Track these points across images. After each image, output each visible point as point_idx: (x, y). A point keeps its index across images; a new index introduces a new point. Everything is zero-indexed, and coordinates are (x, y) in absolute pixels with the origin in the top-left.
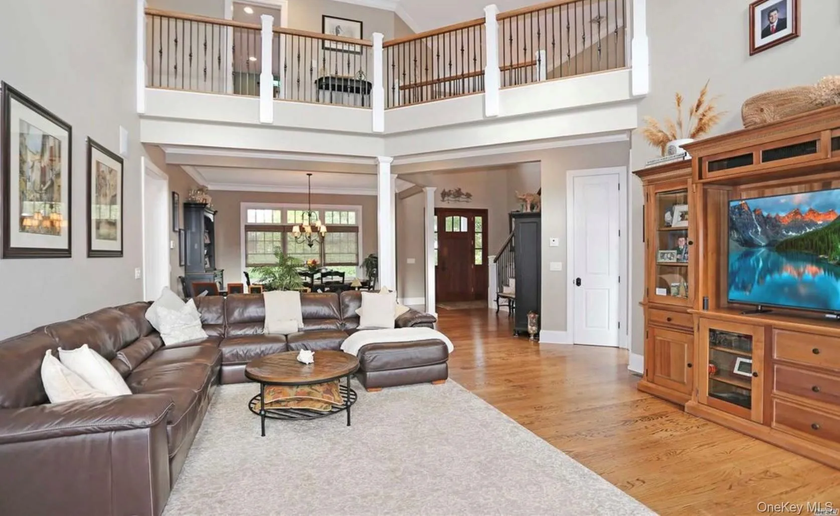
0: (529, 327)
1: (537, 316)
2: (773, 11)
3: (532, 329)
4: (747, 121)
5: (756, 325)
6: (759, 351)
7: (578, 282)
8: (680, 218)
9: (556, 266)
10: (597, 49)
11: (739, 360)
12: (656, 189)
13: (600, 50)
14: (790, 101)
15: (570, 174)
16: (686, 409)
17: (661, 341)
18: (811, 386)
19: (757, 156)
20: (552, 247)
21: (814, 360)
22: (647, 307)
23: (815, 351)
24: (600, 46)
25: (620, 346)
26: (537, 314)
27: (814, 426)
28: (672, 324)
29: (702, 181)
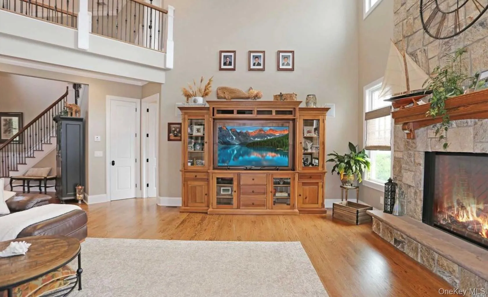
0: (78, 195)
1: (83, 187)
2: (228, 57)
3: (79, 197)
4: (218, 96)
5: (234, 174)
6: (235, 183)
7: (113, 163)
8: (197, 131)
9: (99, 154)
10: (116, 26)
11: (222, 188)
12: (189, 117)
13: (117, 27)
14: (234, 93)
15: (108, 97)
16: (208, 213)
17: (191, 187)
18: (252, 191)
19: (235, 112)
20: (96, 141)
21: (252, 182)
22: (183, 172)
23: (253, 180)
24: (118, 25)
25: (137, 197)
26: (83, 186)
27: (253, 204)
28: (197, 178)
29: (213, 117)
